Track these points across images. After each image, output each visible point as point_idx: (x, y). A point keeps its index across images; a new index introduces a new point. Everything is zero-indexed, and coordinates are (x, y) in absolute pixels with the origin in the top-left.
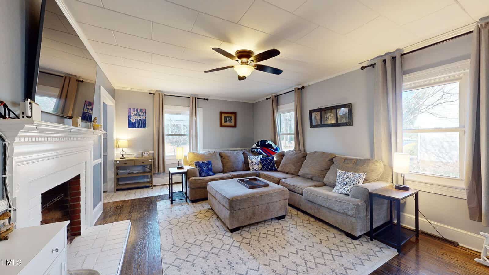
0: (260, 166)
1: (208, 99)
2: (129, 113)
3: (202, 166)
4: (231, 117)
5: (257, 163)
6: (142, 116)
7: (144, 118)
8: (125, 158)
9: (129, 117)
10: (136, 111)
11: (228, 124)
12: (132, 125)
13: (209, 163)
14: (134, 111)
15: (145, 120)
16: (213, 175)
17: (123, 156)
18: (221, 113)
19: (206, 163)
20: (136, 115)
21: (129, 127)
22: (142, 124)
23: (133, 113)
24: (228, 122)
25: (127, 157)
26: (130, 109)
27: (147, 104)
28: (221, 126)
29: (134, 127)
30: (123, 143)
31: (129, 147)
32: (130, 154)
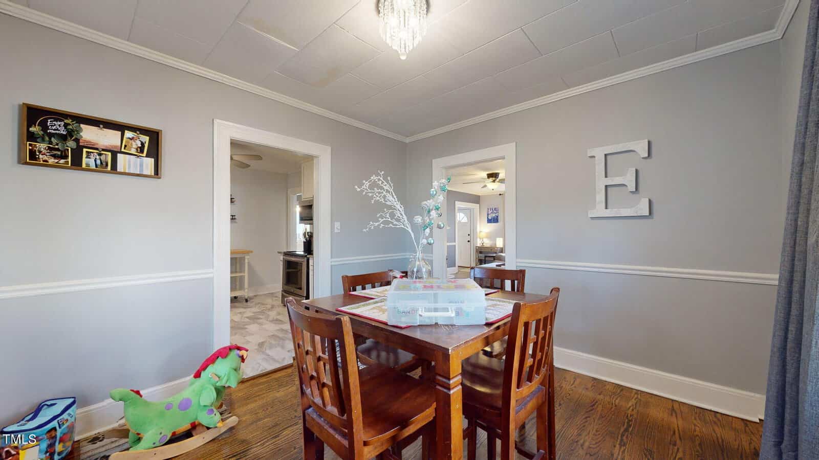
2: (488, 211)
6: (496, 213)
7: (497, 215)
8: (484, 246)
9: (488, 215)
10: (492, 210)
12: (489, 221)
15: (498, 217)
17: (483, 244)
20: (492, 213)
21: (488, 223)
22: (495, 220)
23: (490, 212)
25: (486, 245)
26: (488, 209)
29: (491, 222)
30: (483, 234)
31: (487, 237)
32: (487, 243)
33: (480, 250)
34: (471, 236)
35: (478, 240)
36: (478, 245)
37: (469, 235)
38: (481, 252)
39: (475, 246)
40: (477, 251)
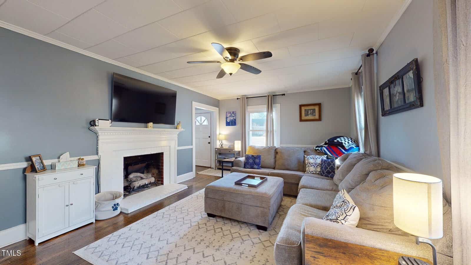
0: (319, 169)
1: (284, 95)
2: (227, 115)
3: (249, 159)
4: (314, 110)
5: (314, 164)
6: (234, 116)
7: (235, 118)
8: (223, 147)
9: (227, 118)
10: (230, 114)
11: (310, 117)
12: (228, 124)
13: (259, 157)
14: (229, 114)
15: (235, 120)
16: (258, 169)
17: (222, 146)
18: (301, 106)
19: (255, 156)
20: (230, 116)
21: (226, 126)
22: (233, 123)
24: (310, 115)
25: (225, 147)
26: (227, 112)
27: (236, 107)
28: (301, 120)
29: (229, 125)
30: (222, 137)
31: (225, 139)
32: (226, 145)
33: (220, 152)
34: (211, 137)
35: (218, 141)
36: (218, 147)
37: (209, 137)
38: (220, 154)
39: (214, 148)
40: (216, 153)
